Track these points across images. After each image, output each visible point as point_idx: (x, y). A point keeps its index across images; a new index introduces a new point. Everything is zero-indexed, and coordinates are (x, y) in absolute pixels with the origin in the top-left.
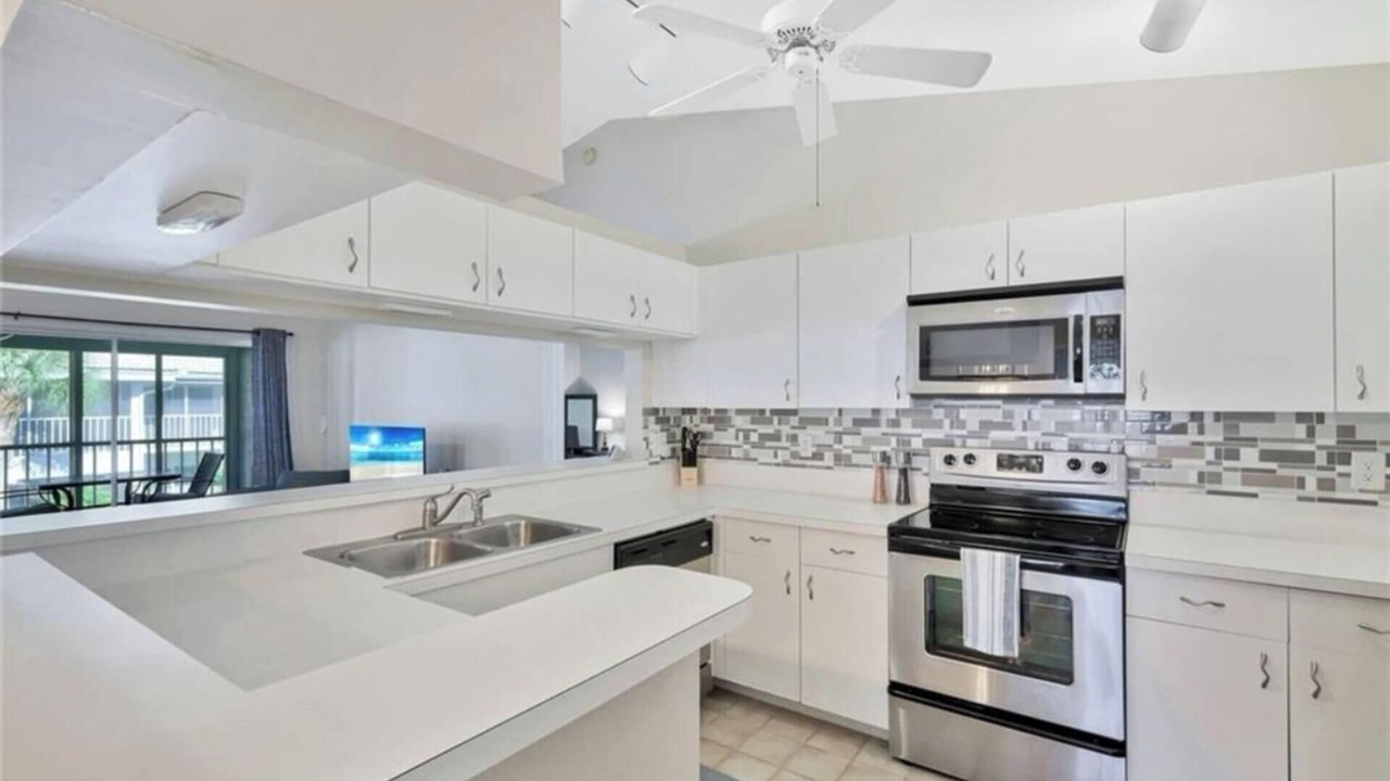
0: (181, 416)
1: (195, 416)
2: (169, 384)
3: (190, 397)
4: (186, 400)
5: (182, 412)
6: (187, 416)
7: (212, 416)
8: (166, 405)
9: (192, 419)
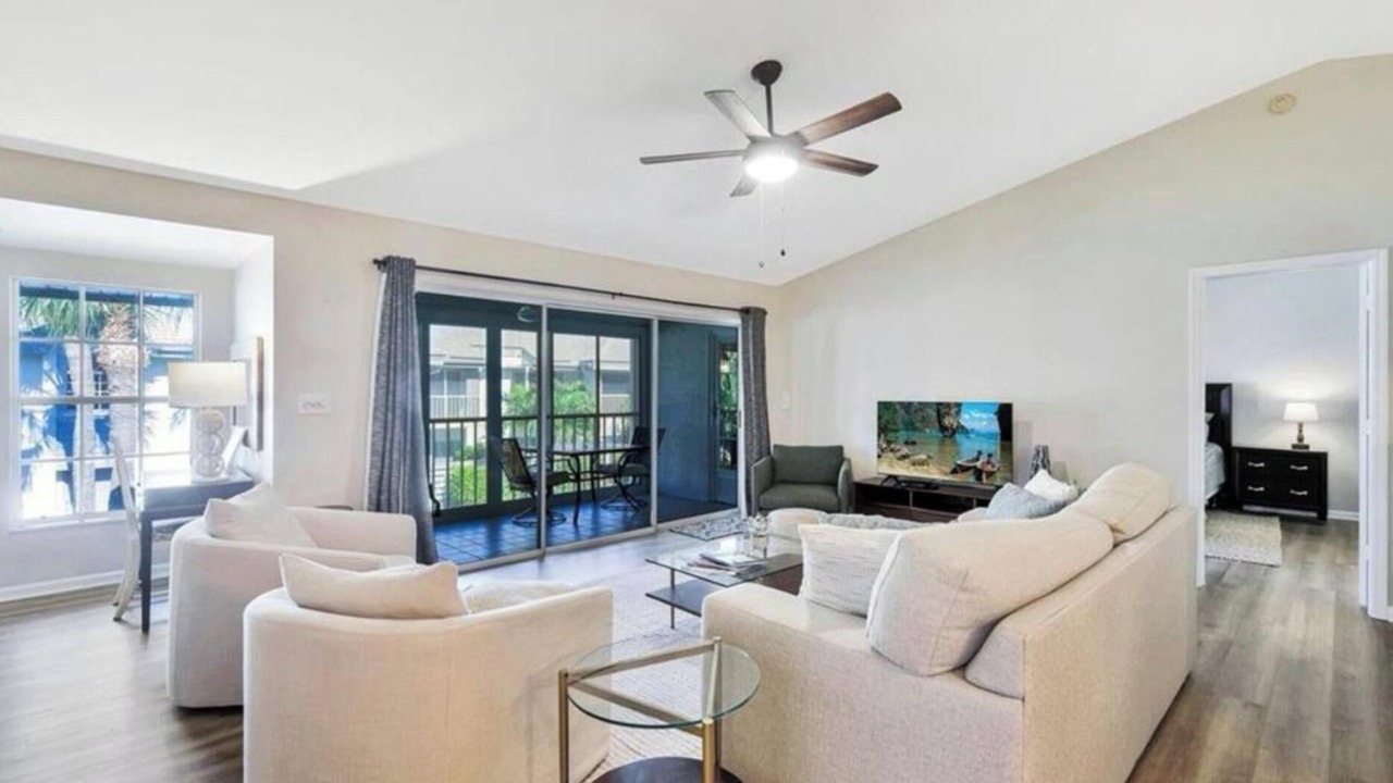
0: (441, 397)
1: (452, 396)
2: (436, 368)
3: (449, 379)
4: (445, 382)
5: (442, 393)
6: (445, 397)
7: (460, 396)
8: (433, 386)
9: (449, 400)
